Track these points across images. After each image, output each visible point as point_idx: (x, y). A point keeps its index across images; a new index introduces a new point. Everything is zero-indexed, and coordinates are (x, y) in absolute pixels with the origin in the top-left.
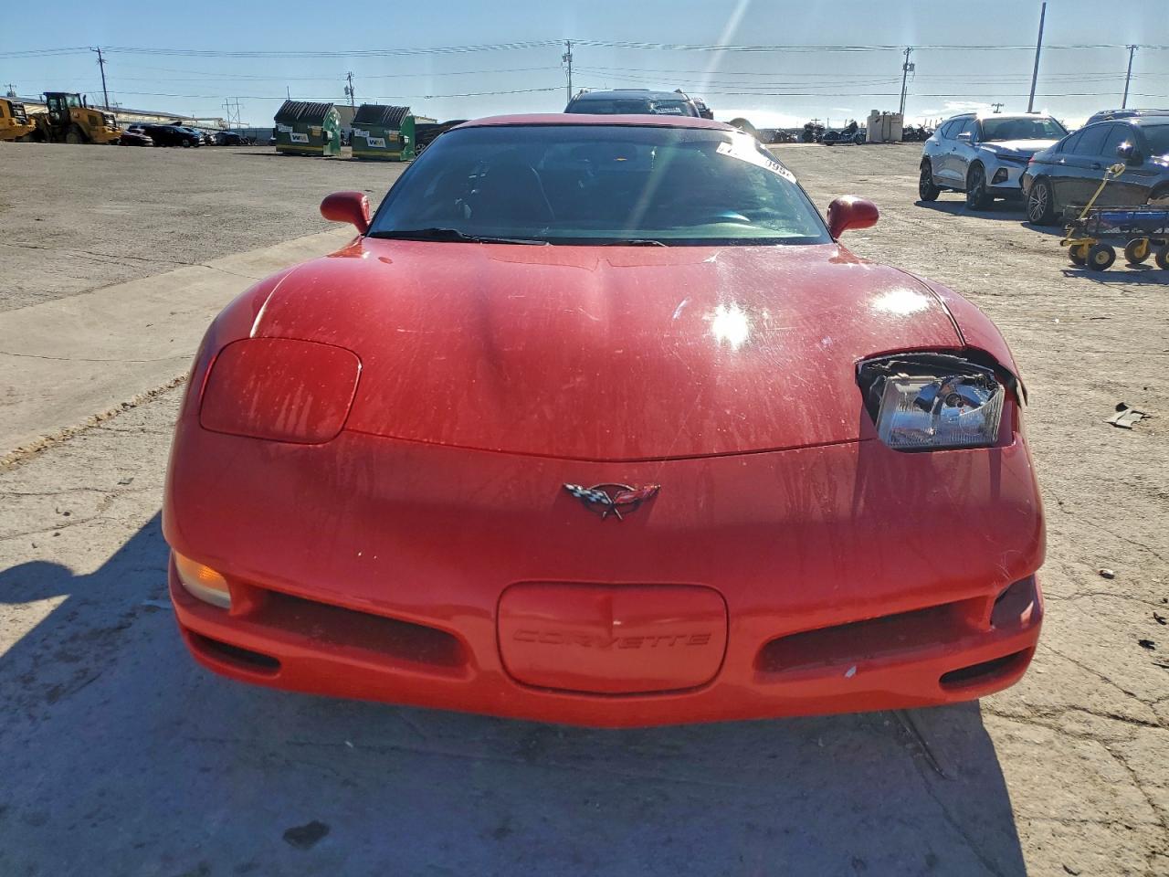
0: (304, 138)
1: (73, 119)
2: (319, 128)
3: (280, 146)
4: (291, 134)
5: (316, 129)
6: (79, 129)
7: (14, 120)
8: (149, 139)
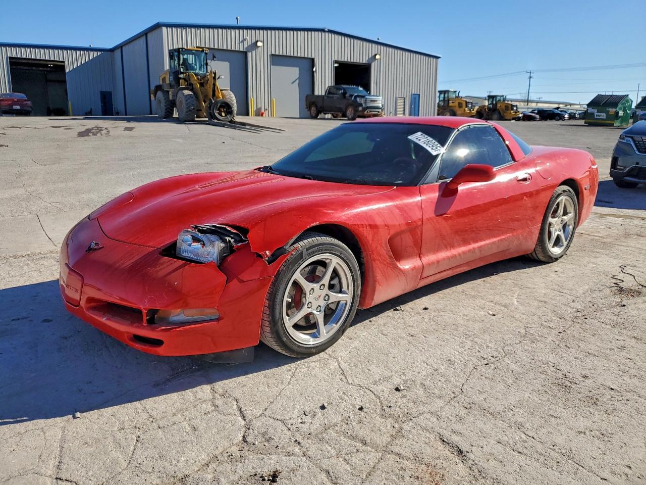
0: (603, 115)
1: (498, 108)
2: (614, 110)
3: (587, 121)
4: (595, 114)
5: (612, 111)
6: (499, 113)
7: (466, 109)
8: (538, 116)
